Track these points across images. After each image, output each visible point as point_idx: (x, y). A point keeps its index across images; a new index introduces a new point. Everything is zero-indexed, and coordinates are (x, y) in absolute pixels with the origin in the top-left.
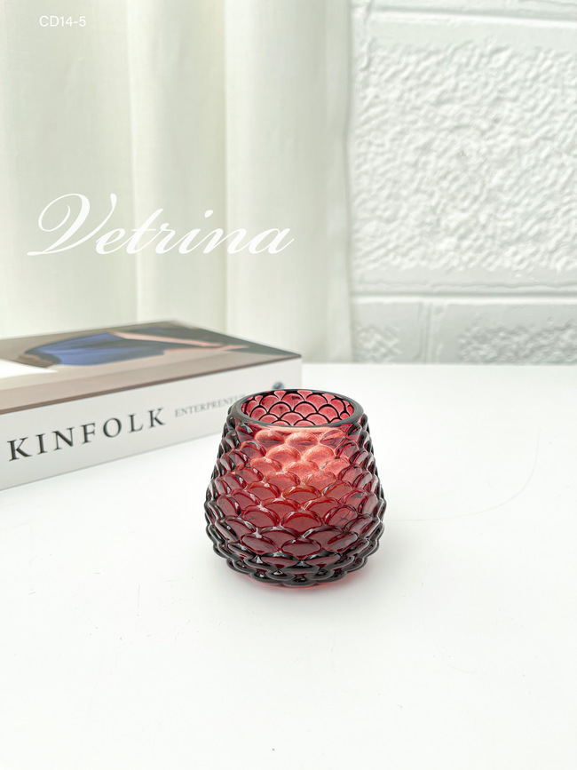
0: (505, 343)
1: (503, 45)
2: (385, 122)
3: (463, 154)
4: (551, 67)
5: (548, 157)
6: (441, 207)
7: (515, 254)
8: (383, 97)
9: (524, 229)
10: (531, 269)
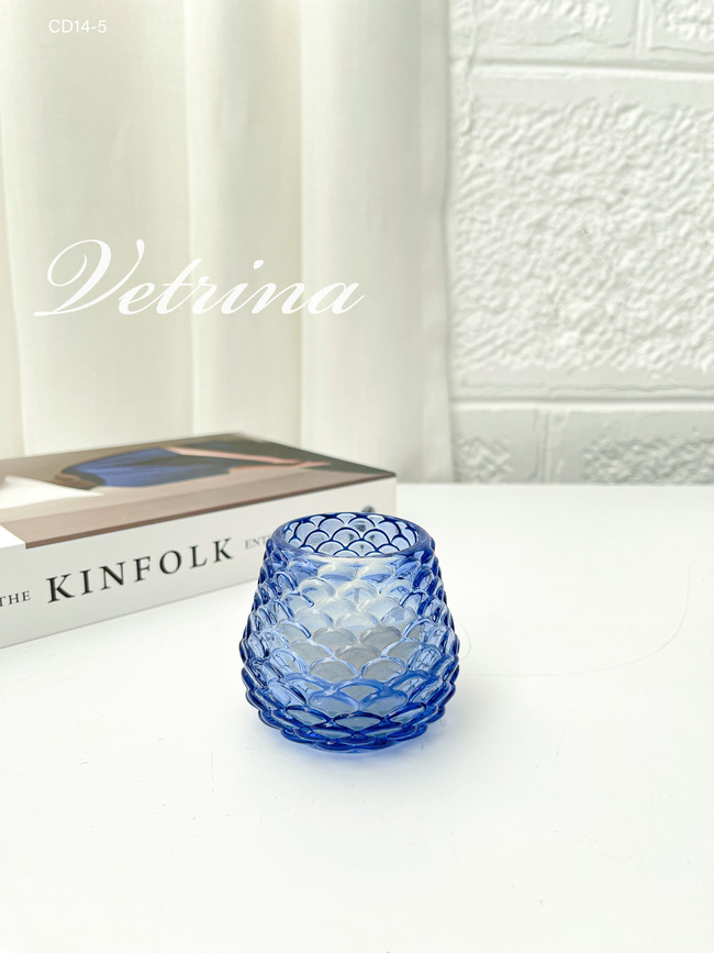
0: (640, 458)
2: (491, 195)
3: (586, 232)
4: (691, 126)
5: (688, 234)
6: (559, 294)
7: (650, 351)
8: (488, 166)
9: (662, 320)
10: (670, 369)
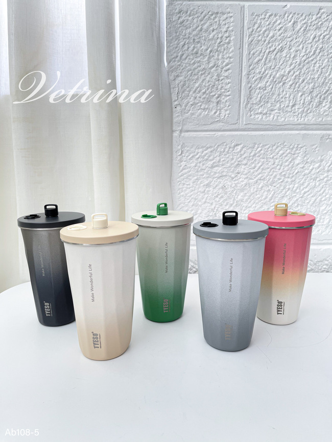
1: (239, 143)
